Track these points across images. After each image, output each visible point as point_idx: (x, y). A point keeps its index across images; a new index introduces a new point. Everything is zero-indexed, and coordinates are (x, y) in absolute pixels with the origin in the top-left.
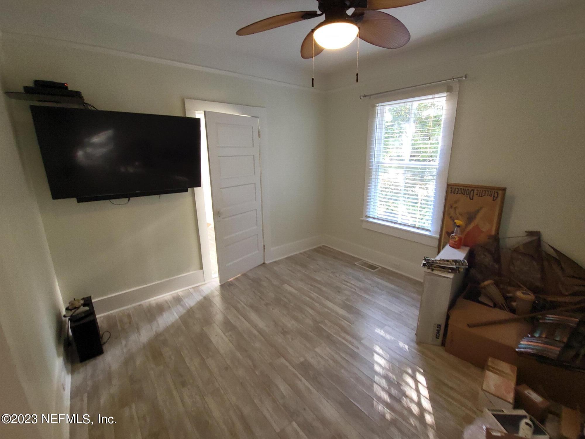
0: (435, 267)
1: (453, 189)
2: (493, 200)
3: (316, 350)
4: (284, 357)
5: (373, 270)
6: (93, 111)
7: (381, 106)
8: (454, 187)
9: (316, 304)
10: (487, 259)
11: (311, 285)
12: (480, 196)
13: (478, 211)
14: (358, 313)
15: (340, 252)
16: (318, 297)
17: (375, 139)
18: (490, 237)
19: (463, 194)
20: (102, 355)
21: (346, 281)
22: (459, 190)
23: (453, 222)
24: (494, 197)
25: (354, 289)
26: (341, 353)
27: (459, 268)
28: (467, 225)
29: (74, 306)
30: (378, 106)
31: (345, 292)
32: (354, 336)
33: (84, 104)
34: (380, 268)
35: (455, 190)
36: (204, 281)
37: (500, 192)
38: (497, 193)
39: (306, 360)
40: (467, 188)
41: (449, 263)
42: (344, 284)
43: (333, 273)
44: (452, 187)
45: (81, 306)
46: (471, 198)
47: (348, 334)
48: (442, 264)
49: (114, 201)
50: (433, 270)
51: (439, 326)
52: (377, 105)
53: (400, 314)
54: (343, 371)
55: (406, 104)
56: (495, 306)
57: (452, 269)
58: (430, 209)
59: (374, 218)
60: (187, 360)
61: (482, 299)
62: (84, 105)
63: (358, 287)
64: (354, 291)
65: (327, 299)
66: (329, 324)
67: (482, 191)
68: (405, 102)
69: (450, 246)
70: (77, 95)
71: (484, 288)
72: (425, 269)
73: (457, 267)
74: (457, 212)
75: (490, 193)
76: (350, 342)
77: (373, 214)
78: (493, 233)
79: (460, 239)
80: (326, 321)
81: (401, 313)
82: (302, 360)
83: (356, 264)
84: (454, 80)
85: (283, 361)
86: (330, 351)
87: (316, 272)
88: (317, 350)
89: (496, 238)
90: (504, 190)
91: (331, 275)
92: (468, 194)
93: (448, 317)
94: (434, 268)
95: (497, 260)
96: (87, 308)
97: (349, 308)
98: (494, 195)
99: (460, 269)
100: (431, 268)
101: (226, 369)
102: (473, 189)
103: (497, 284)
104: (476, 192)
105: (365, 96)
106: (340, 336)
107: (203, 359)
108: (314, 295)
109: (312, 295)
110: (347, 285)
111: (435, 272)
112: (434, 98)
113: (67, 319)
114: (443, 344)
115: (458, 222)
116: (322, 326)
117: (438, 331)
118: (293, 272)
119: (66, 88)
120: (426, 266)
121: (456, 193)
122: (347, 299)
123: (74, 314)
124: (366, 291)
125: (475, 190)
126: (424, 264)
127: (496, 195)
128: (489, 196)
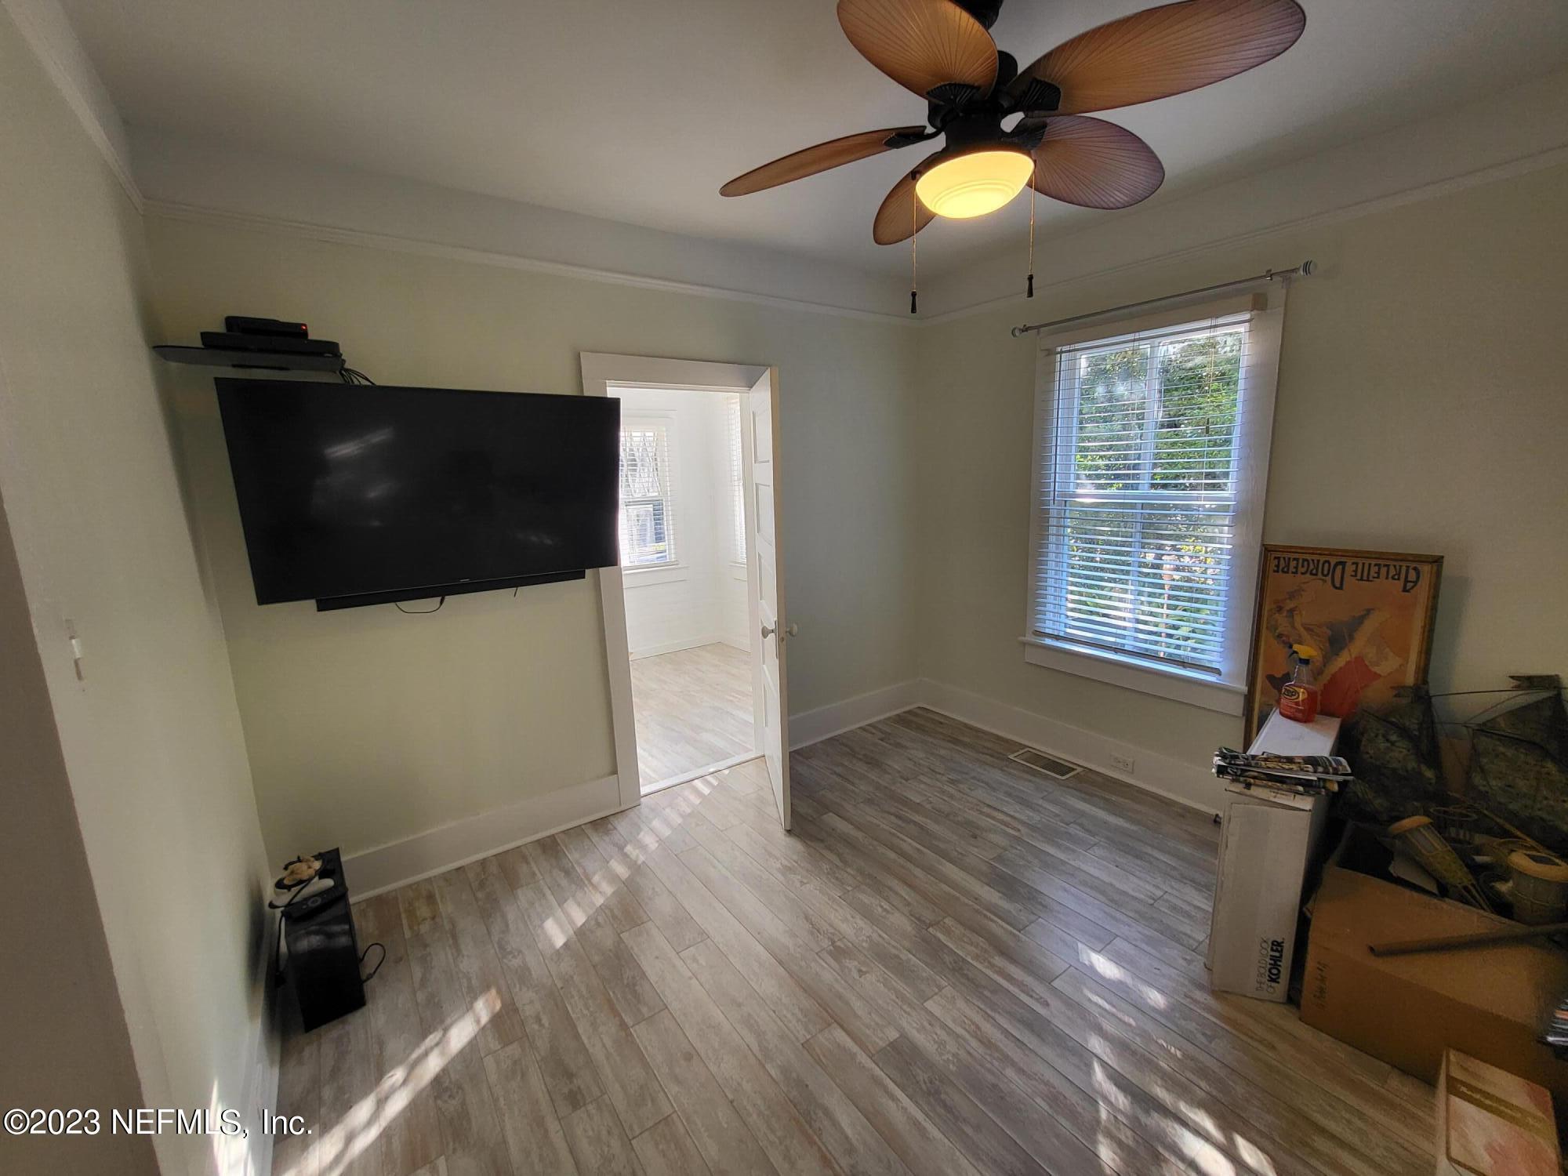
0: (1254, 778)
1: (1282, 561)
2: (1405, 590)
3: (929, 1008)
4: (842, 1027)
5: (1062, 775)
6: (366, 386)
7: (1069, 351)
8: (1286, 555)
9: (918, 872)
10: (1399, 754)
11: (899, 817)
12: (1362, 579)
13: (1361, 620)
14: (1031, 898)
15: (966, 725)
16: (918, 850)
17: (1054, 435)
18: (1399, 690)
19: (1311, 574)
20: (364, 1009)
21: (989, 806)
22: (1301, 561)
23: (1287, 649)
24: (1406, 581)
25: (1014, 828)
26: (997, 1016)
27: (1325, 780)
28: (1327, 660)
29: (298, 877)
30: (1061, 352)
31: (993, 837)
32: (1030, 966)
33: (343, 372)
34: (1079, 770)
35: (1289, 564)
36: (620, 804)
37: (1426, 569)
38: (1415, 569)
39: (903, 1036)
40: (1323, 559)
41: (1294, 767)
42: (988, 816)
43: (952, 782)
44: (1278, 555)
45: (314, 877)
46: (1338, 585)
47: (1013, 960)
48: (1274, 769)
49: (404, 605)
50: (1248, 786)
51: (1277, 946)
52: (1059, 349)
53: (1152, 905)
54: (1010, 1072)
55: (1136, 344)
56: (1444, 891)
57: (1307, 784)
58: (1216, 613)
59: (1057, 638)
60: (582, 1028)
61: (1397, 869)
62: (342, 375)
63: (1023, 823)
64: (1016, 834)
65: (944, 855)
66: (958, 930)
67: (1370, 565)
68: (1134, 340)
69: (1281, 714)
70: (329, 351)
71: (1402, 836)
72: (1225, 782)
73: (1318, 778)
74: (1298, 620)
75: (1392, 572)
76: (1021, 985)
77: (1055, 627)
78: (1410, 679)
79: (1312, 696)
80: (948, 921)
81: (1155, 901)
82: (893, 1035)
83: (1011, 757)
84: (1271, 280)
85: (840, 1035)
86: (968, 1012)
87: (907, 780)
88: (929, 1005)
89: (1421, 695)
90: (1438, 561)
91: (950, 789)
92: (1328, 574)
93: (1303, 923)
94: (1252, 781)
95: (1431, 755)
96: (329, 882)
97: (1009, 886)
98: (1406, 577)
99: (1328, 785)
100: (1242, 779)
101: (688, 1057)
102: (1343, 559)
103: (1440, 826)
104: (1350, 568)
105: (1026, 329)
106: (992, 966)
107: (623, 1026)
108: (909, 845)
109: (904, 846)
110: (993, 818)
111: (1255, 791)
112: (1216, 326)
113: (278, 912)
114: (1293, 998)
115: (1304, 651)
116: (939, 935)
117: (1276, 961)
118: (847, 780)
119: (305, 334)
120: (1229, 773)
121: (1293, 573)
122: (1000, 858)
123: (296, 900)
124: (1051, 835)
125: (1349, 561)
126: (1219, 766)
127: (1412, 576)
128: (1390, 579)
